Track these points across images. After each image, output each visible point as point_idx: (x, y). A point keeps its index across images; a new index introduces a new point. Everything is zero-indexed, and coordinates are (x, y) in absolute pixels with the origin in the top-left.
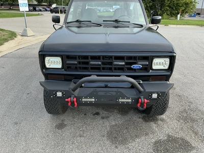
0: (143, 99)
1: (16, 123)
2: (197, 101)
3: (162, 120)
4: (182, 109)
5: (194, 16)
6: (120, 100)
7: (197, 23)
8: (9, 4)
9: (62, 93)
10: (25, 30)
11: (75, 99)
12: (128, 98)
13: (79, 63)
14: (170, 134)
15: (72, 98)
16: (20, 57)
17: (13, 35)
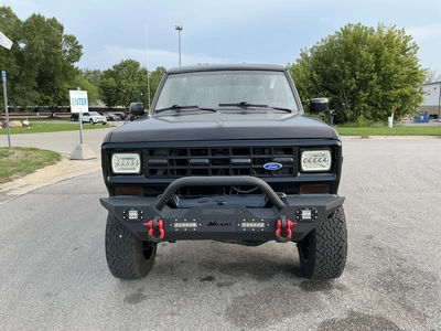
0: (284, 220)
1: (49, 295)
2: (416, 257)
3: (341, 288)
4: (382, 269)
5: (426, 121)
6: (244, 225)
7: (430, 131)
8: (49, 109)
9: (139, 213)
10: (79, 149)
11: (161, 223)
12: (258, 221)
13: (171, 161)
14: (355, 310)
15: (155, 220)
16: (64, 193)
17: (54, 158)
